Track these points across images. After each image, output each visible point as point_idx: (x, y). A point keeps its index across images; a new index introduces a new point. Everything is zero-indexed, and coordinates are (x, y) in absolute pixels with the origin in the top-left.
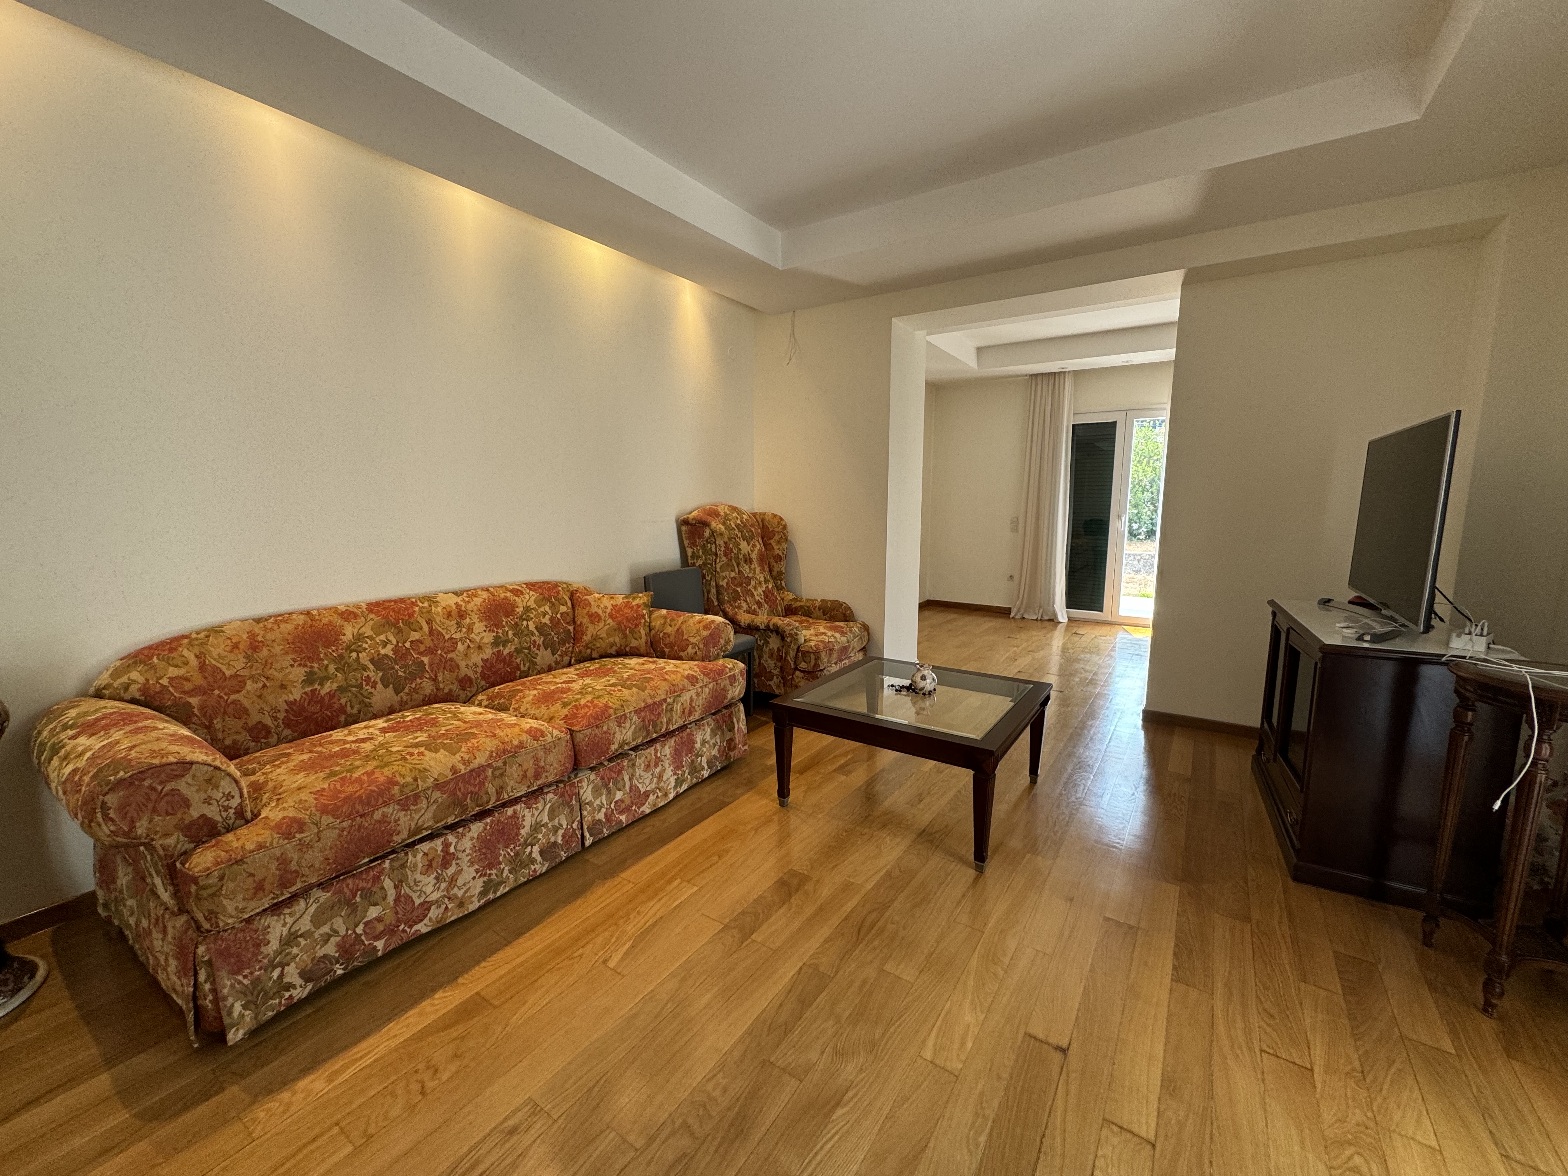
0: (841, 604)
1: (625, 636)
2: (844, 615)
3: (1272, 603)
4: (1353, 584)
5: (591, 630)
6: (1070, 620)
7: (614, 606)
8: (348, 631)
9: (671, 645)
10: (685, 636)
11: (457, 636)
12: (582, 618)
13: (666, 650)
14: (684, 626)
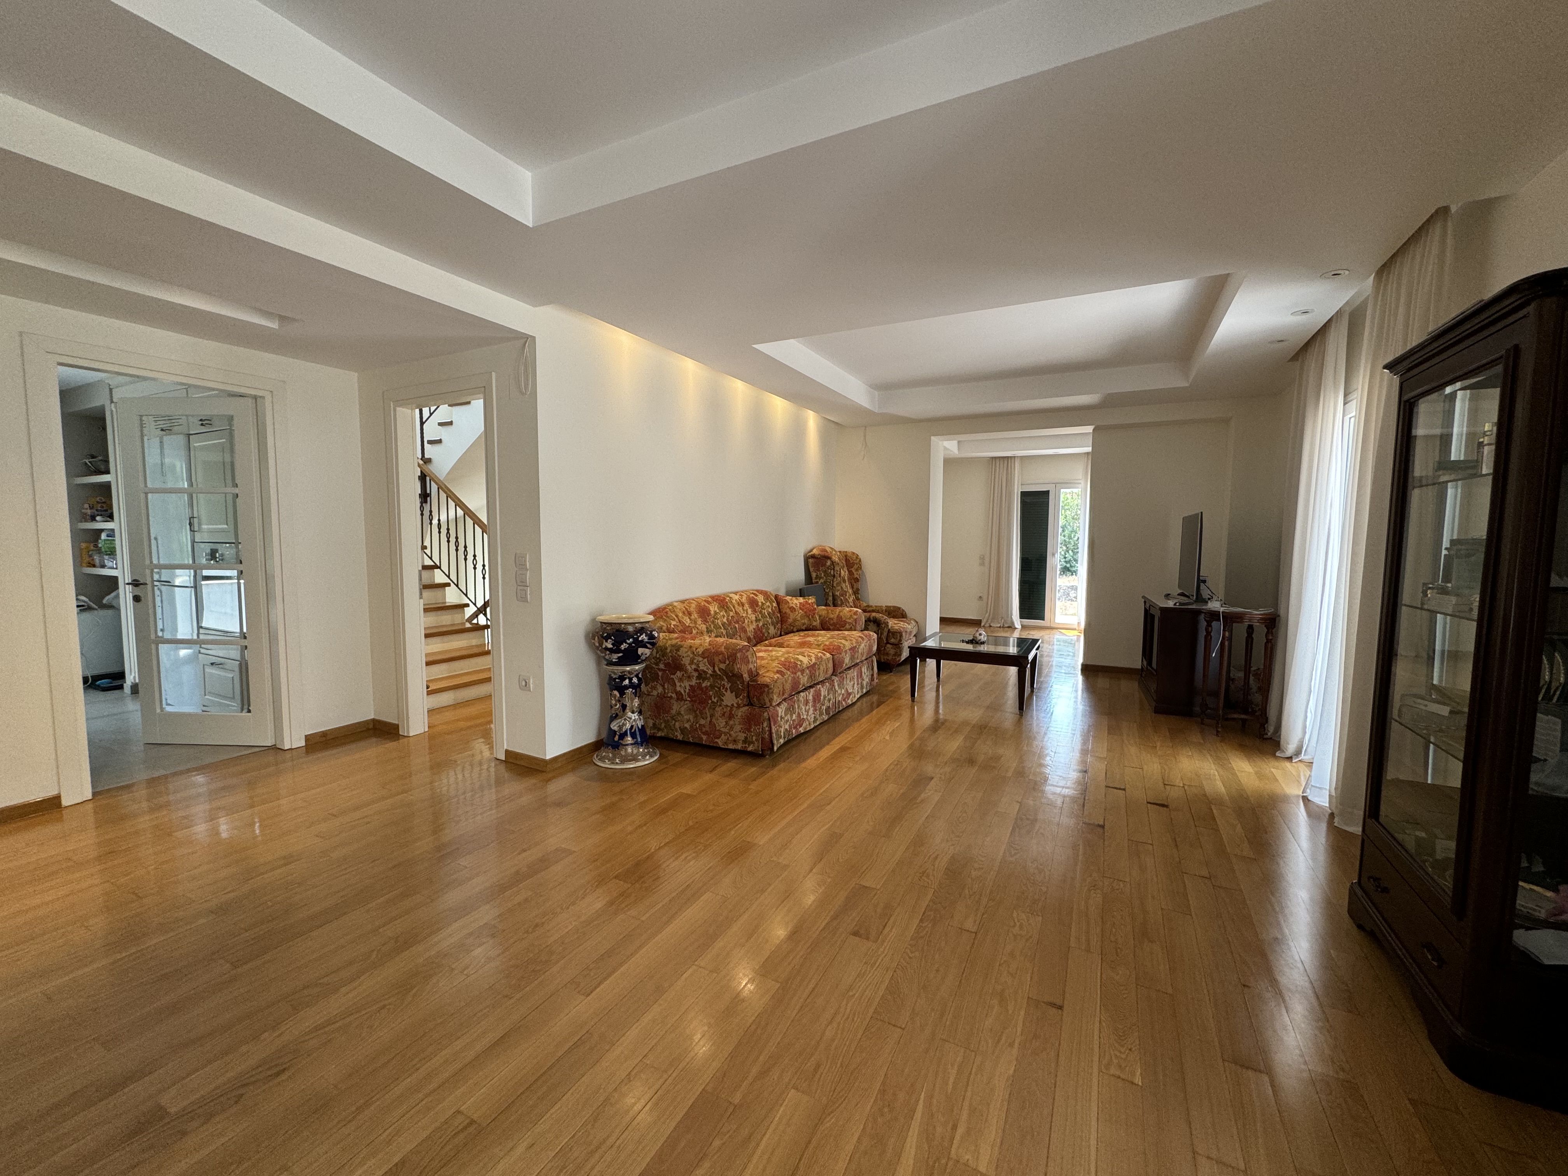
0: (899, 608)
1: (810, 619)
2: (902, 614)
3: (1143, 597)
4: (1179, 587)
5: (792, 616)
6: (1024, 627)
7: (800, 603)
8: (711, 609)
9: (834, 624)
10: (844, 619)
11: (744, 615)
12: (785, 609)
13: (831, 627)
14: (841, 614)
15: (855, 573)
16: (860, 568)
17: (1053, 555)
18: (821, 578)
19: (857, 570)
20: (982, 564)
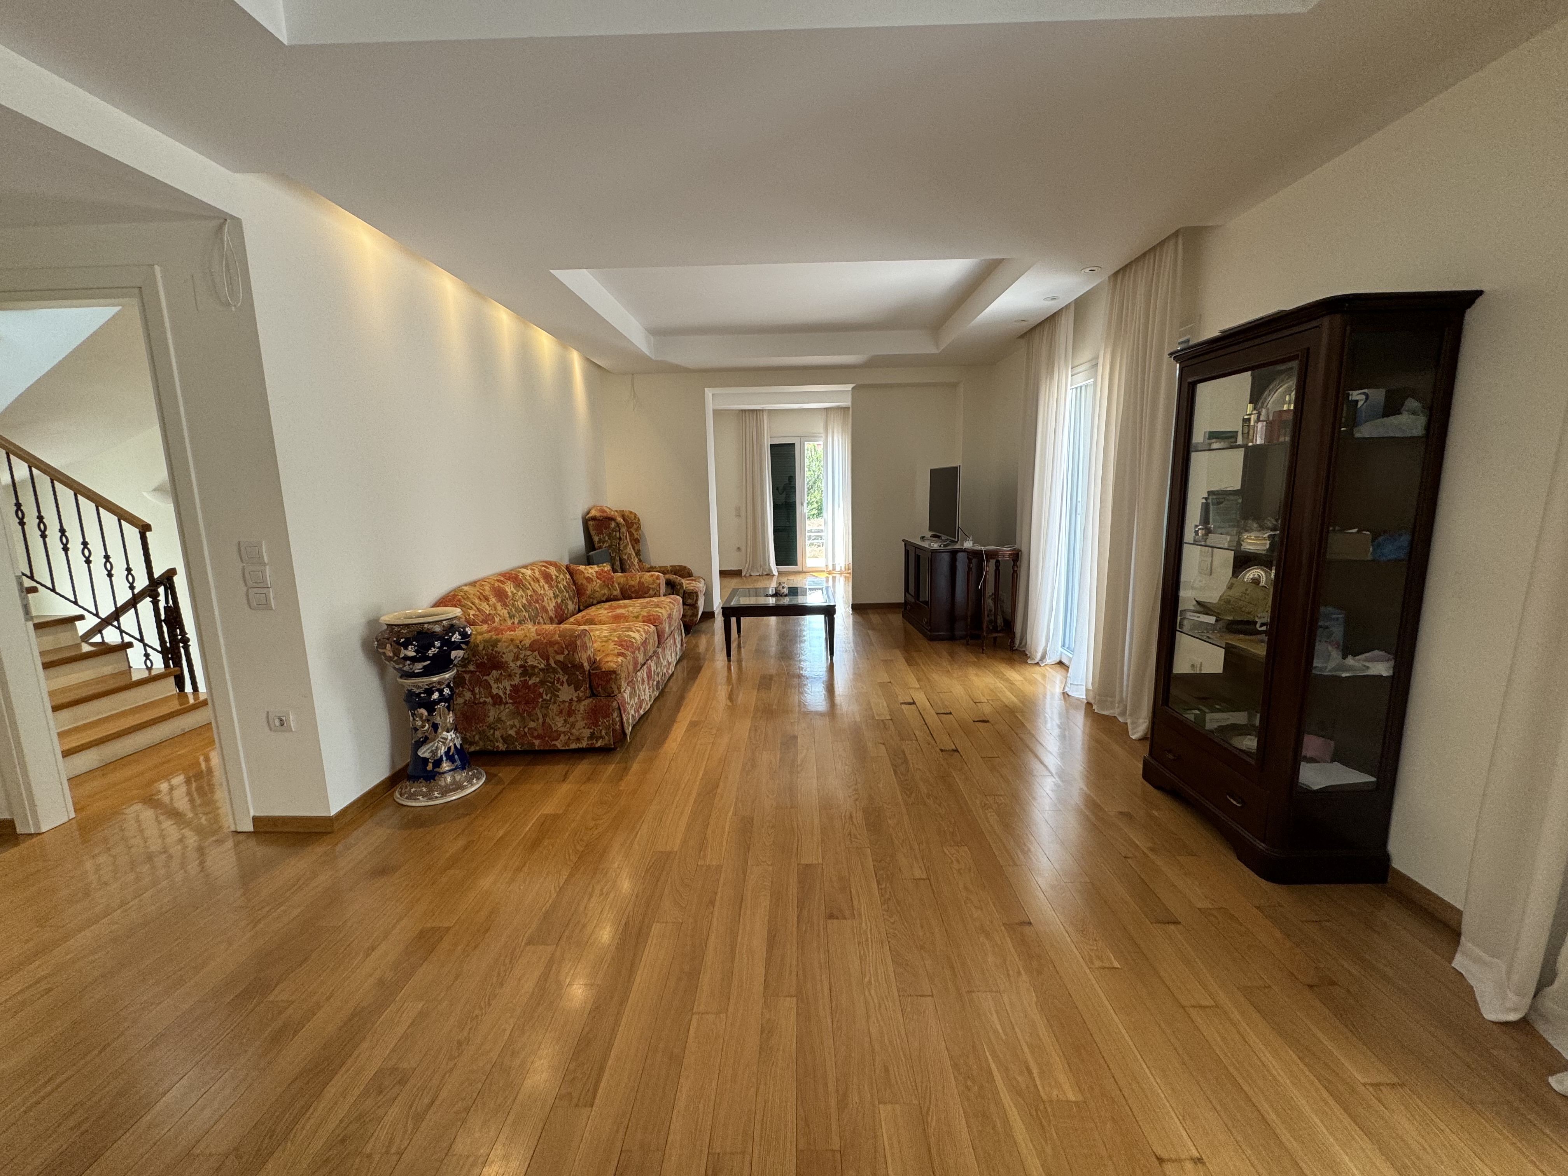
0: (685, 567)
1: (610, 589)
2: (689, 573)
3: (903, 540)
4: (930, 529)
5: (589, 588)
6: (780, 573)
7: (596, 572)
8: (507, 590)
9: (636, 592)
10: (646, 585)
11: (542, 592)
12: (581, 580)
13: (633, 595)
14: (643, 580)
15: (635, 534)
16: (639, 528)
17: (802, 504)
18: (604, 542)
19: (637, 530)
20: (739, 516)
